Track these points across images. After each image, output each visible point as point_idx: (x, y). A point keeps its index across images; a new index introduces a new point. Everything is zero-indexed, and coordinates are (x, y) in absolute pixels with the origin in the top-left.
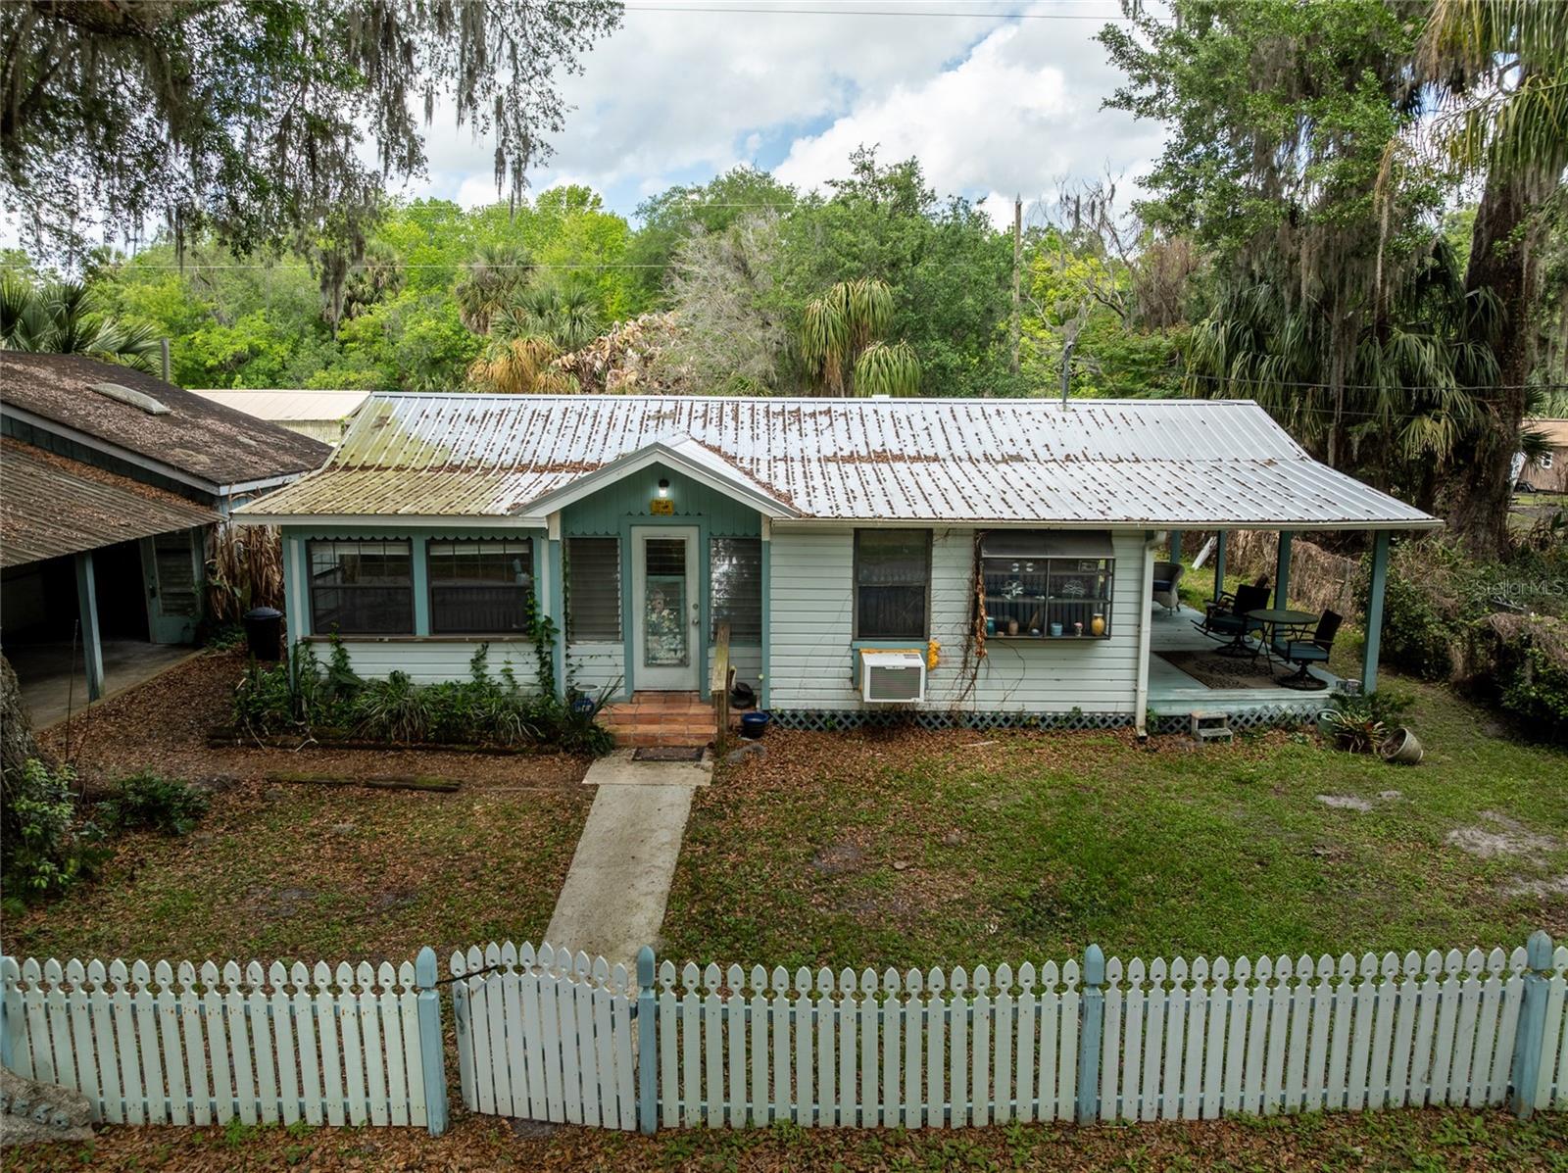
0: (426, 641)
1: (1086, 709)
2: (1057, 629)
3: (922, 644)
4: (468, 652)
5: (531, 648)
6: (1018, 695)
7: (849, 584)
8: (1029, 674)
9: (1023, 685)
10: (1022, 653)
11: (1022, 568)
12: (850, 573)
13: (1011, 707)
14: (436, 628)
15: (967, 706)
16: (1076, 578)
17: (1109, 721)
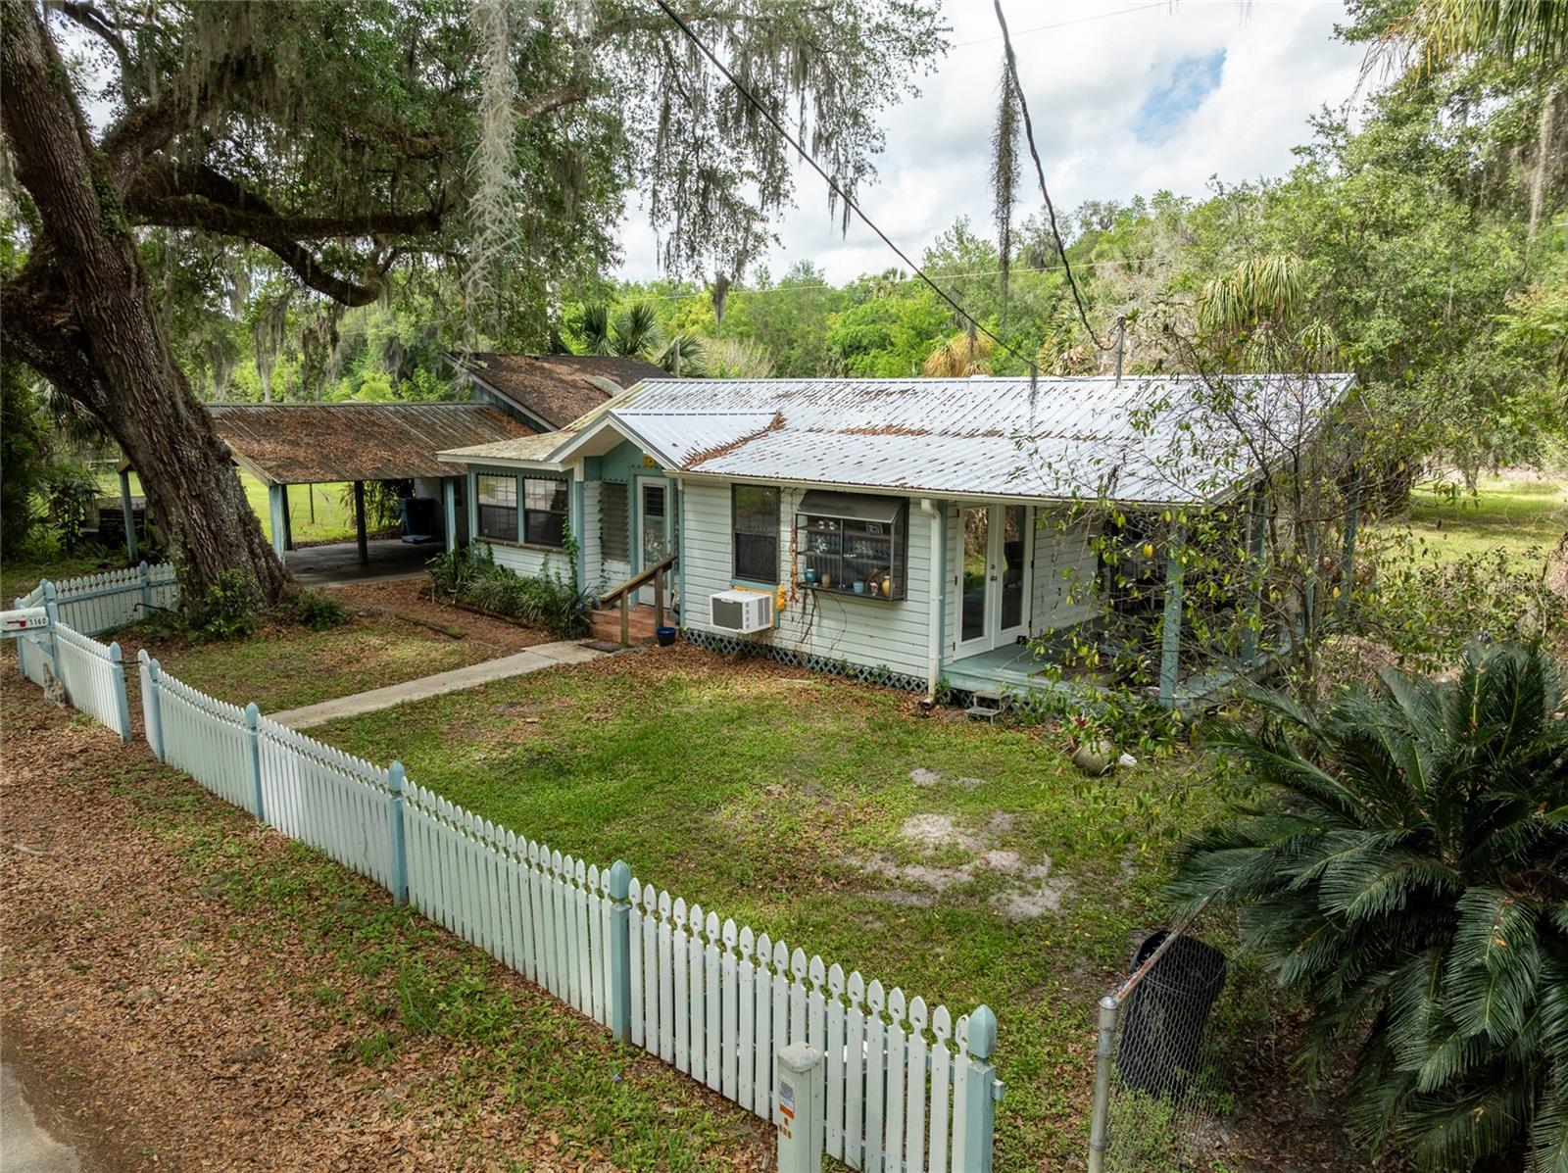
0: (522, 547)
1: (895, 668)
2: (858, 587)
3: (773, 587)
4: (540, 558)
5: (567, 559)
6: (841, 646)
7: (729, 530)
8: (849, 628)
9: (846, 636)
10: (844, 606)
11: (827, 525)
12: (729, 521)
13: (836, 655)
14: (527, 540)
15: (805, 648)
16: (866, 539)
17: (913, 684)
